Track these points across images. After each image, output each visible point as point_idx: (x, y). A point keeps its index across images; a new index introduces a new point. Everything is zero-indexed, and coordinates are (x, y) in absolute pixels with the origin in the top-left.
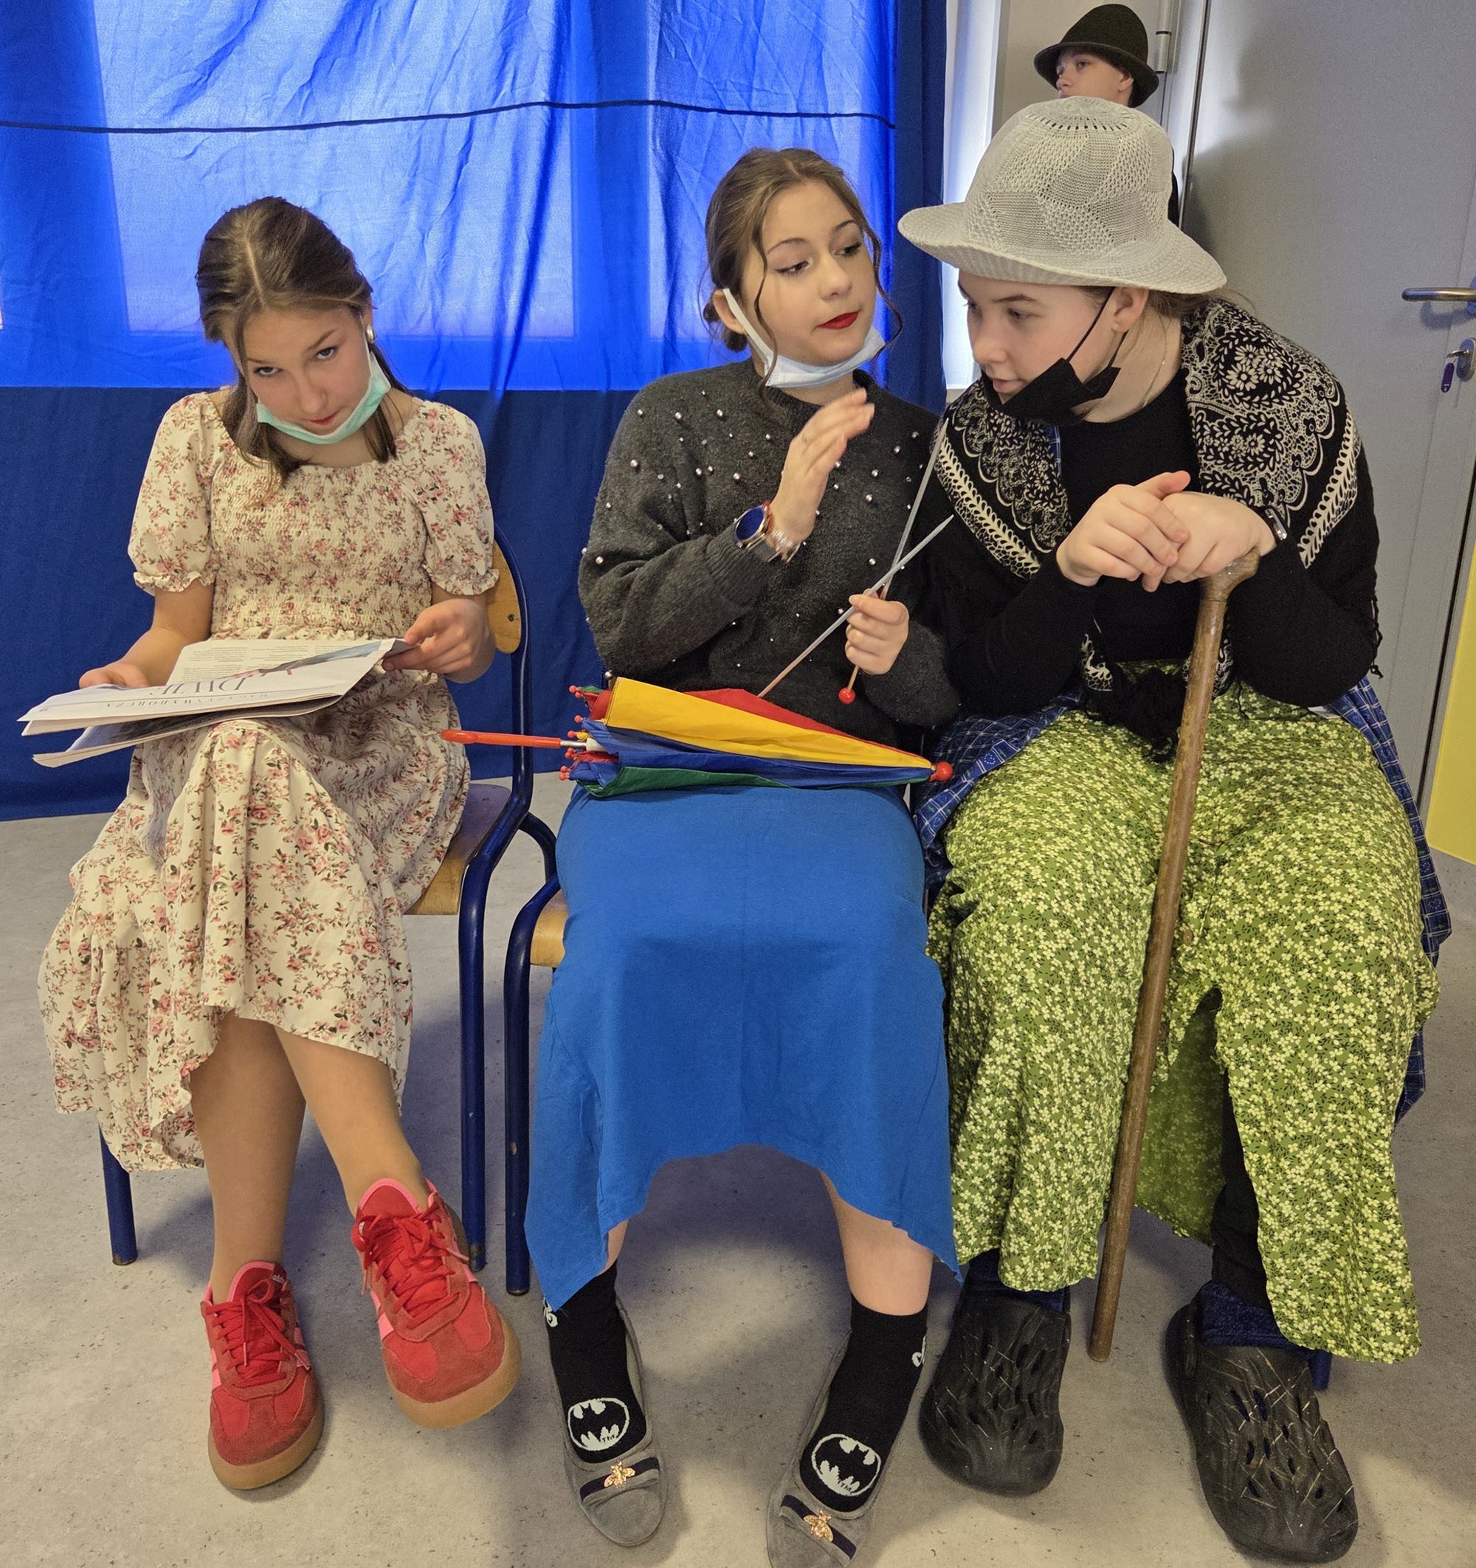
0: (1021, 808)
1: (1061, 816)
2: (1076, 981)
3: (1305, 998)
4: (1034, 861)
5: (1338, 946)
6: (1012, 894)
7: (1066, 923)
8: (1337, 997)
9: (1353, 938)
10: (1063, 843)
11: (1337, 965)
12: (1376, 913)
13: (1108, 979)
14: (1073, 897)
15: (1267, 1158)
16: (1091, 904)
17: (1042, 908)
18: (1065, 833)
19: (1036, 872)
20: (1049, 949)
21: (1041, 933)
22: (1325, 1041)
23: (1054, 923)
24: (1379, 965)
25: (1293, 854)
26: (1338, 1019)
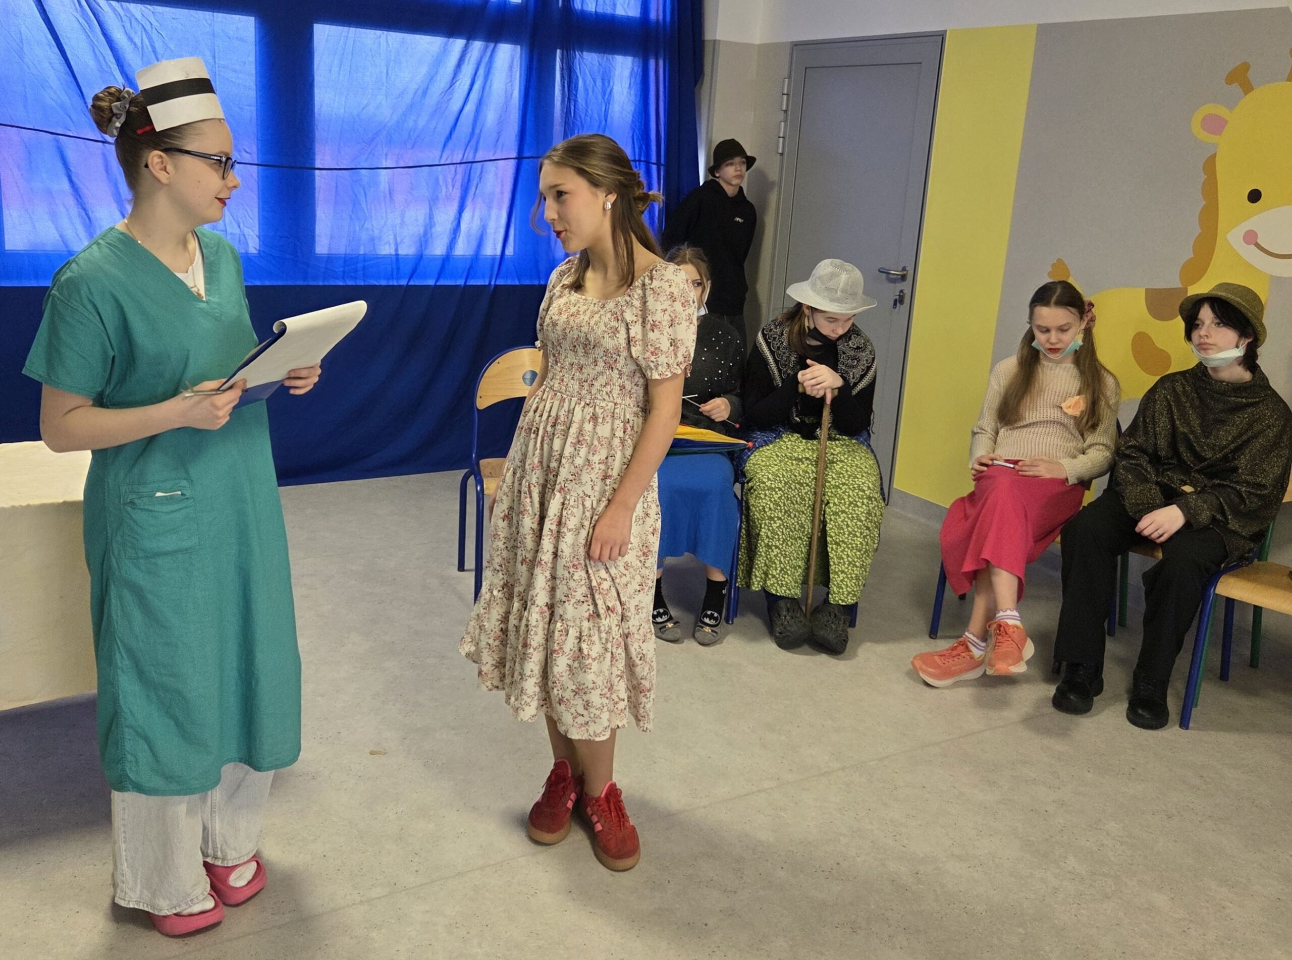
0: (764, 459)
1: (775, 461)
2: (784, 505)
3: (849, 505)
4: (769, 473)
5: (860, 493)
6: (764, 483)
7: (780, 489)
8: (858, 506)
9: (864, 491)
10: (776, 468)
11: (859, 498)
12: (870, 485)
13: (794, 504)
14: (781, 482)
15: (834, 547)
16: (786, 484)
17: (773, 486)
18: (776, 465)
19: (770, 476)
20: (776, 497)
21: (774, 493)
22: (853, 517)
23: (777, 490)
24: (869, 498)
25: (848, 468)
26: (857, 512)
